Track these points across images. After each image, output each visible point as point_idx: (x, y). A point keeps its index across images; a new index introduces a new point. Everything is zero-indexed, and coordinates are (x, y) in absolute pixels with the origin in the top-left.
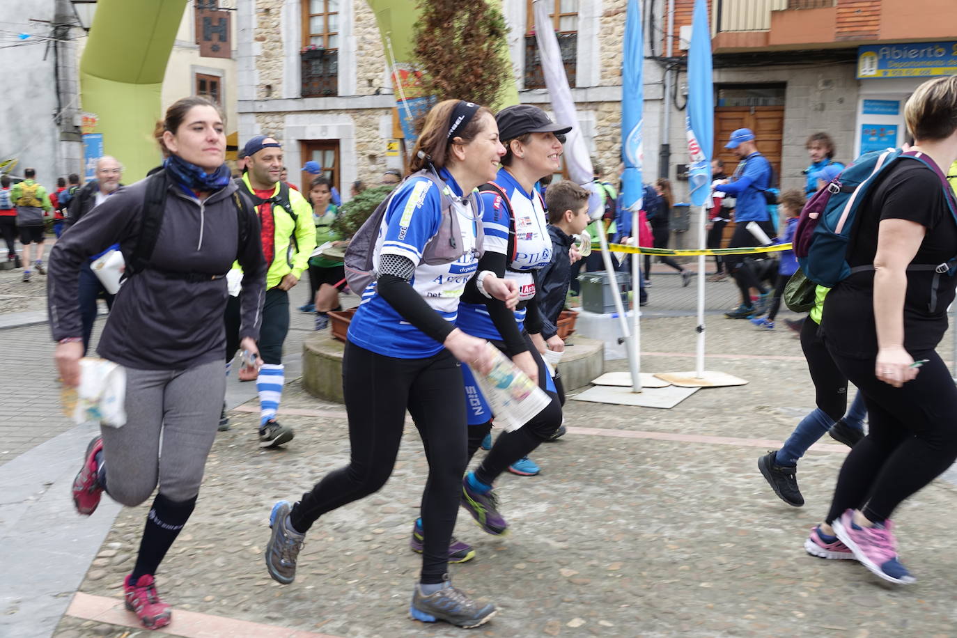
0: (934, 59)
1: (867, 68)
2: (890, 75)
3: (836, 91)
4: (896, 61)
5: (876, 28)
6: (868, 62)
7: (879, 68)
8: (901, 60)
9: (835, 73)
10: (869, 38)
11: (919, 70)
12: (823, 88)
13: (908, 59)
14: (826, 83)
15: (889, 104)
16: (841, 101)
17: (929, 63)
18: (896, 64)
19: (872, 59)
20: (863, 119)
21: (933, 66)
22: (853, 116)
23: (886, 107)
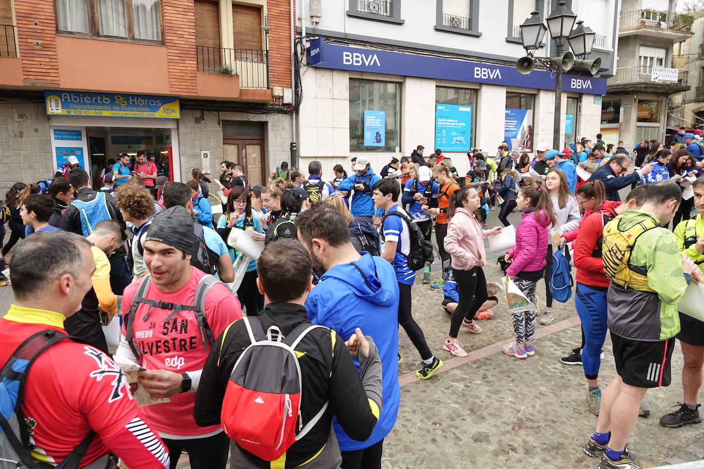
0: (103, 104)
1: (54, 108)
2: (72, 113)
3: (30, 123)
4: (75, 104)
5: (58, 79)
6: (53, 103)
7: (63, 108)
8: (79, 103)
9: (28, 109)
10: (53, 86)
11: (93, 111)
12: (19, 120)
13: (84, 103)
14: (21, 116)
15: (74, 133)
16: (36, 130)
17: (100, 107)
18: (76, 106)
19: (57, 101)
20: (56, 144)
21: (104, 110)
22: (48, 142)
23: (71, 135)
